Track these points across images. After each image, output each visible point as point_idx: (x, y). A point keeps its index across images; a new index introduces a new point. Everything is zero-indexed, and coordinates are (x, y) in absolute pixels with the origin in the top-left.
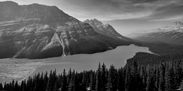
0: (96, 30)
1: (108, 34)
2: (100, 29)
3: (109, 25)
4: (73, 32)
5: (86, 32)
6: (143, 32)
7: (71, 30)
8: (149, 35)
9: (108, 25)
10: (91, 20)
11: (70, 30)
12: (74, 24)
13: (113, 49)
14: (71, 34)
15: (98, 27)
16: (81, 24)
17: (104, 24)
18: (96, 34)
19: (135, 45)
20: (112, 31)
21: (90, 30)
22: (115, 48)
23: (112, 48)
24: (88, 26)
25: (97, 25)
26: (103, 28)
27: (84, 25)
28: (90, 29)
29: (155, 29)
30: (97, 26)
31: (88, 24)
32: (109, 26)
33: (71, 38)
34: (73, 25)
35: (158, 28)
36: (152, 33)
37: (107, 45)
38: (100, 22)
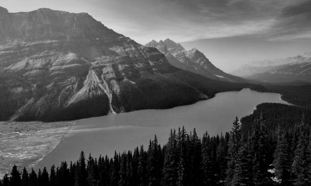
0: (172, 62)
1: (196, 68)
2: (180, 60)
3: (197, 52)
4: (126, 65)
5: (154, 67)
6: (266, 65)
7: (122, 63)
8: (278, 71)
9: (195, 51)
10: (161, 41)
11: (120, 63)
12: (126, 50)
13: (209, 98)
14: (123, 70)
15: (174, 55)
16: (141, 49)
17: (187, 49)
18: (172, 69)
19: (252, 89)
20: (203, 62)
21: (161, 62)
22: (212, 96)
23: (206, 97)
24: (156, 53)
25: (173, 51)
26: (186, 59)
27: (147, 51)
28: (161, 60)
29: (290, 58)
30: (172, 54)
31: (156, 50)
32: (198, 54)
33: (124, 79)
34: (126, 53)
35: (297, 55)
36: (284, 65)
37: (198, 91)
38: (179, 45)
